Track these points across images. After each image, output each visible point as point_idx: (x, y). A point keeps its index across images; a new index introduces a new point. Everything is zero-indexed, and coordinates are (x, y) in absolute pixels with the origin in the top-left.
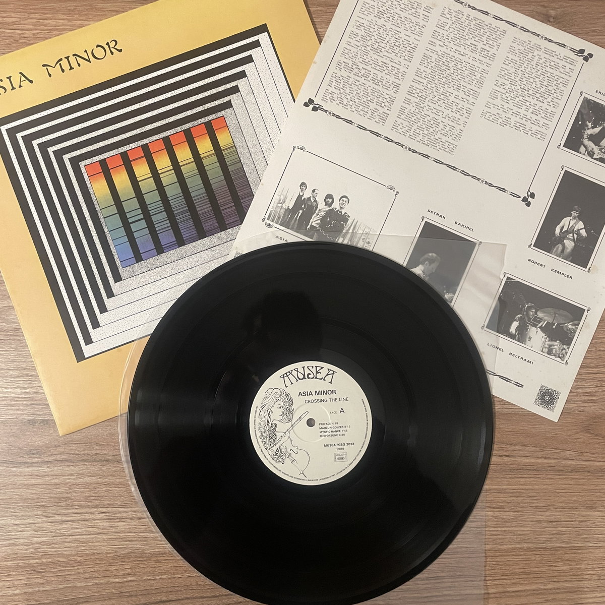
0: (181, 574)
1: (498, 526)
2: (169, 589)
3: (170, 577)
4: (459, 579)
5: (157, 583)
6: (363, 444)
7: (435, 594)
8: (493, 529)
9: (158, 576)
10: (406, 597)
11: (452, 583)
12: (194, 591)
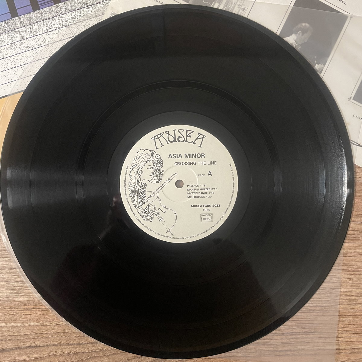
0: (49, 322)
1: (353, 287)
2: (37, 335)
3: (39, 324)
4: (313, 336)
5: (26, 329)
6: (229, 207)
7: (289, 348)
8: (347, 290)
9: (27, 323)
10: (262, 350)
11: (307, 339)
12: (62, 338)
